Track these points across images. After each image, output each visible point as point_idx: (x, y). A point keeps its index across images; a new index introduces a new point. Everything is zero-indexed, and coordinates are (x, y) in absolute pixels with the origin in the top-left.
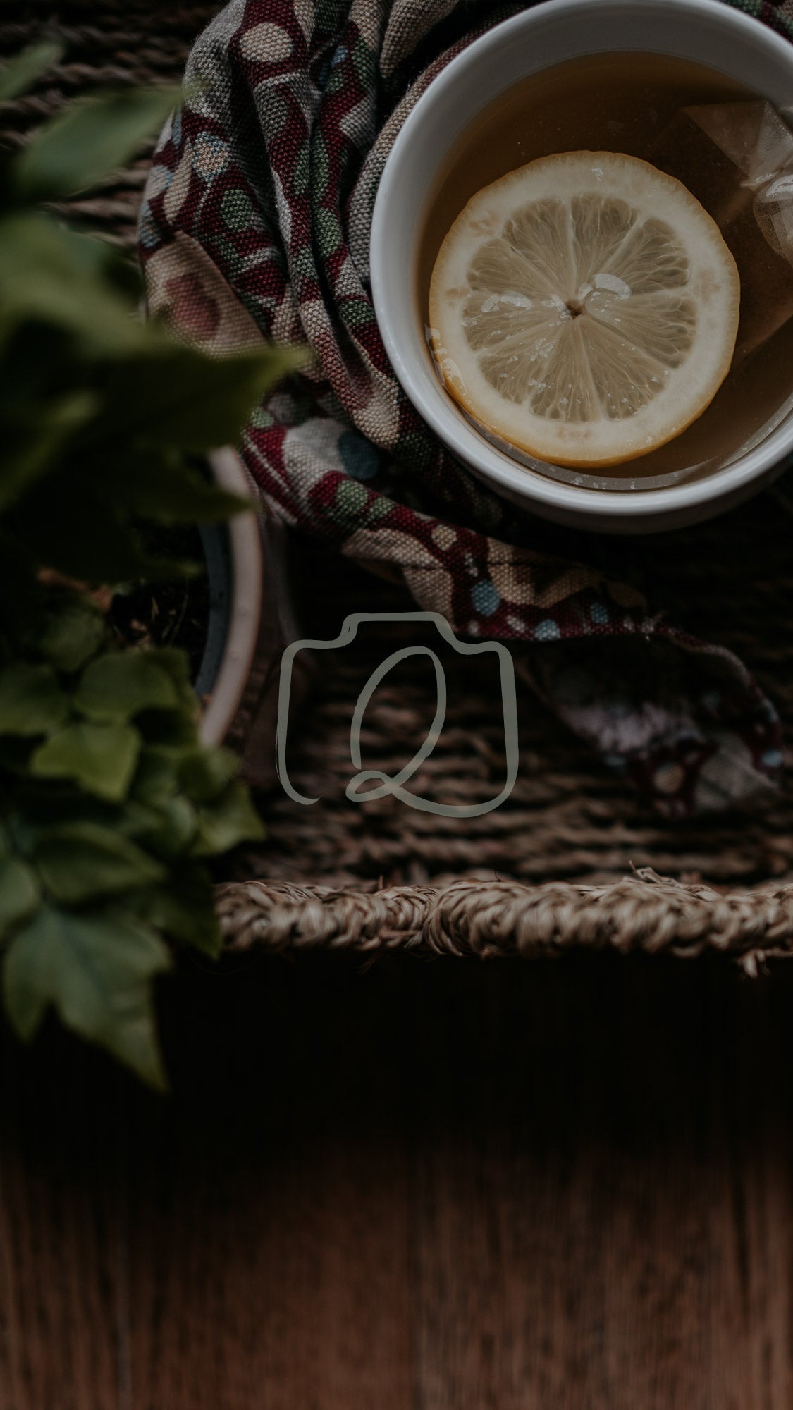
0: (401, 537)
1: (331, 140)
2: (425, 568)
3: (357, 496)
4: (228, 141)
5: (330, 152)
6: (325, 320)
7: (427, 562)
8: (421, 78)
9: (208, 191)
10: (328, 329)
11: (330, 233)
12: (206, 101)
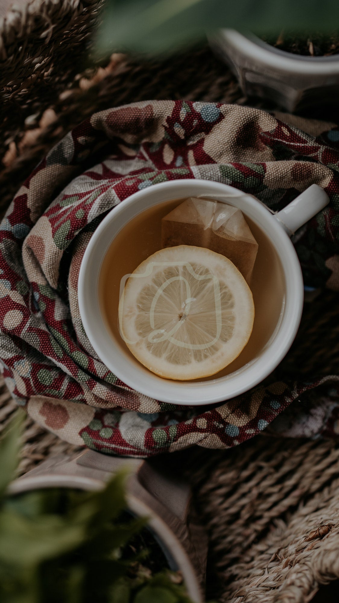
0: (188, 436)
1: (57, 327)
2: (204, 439)
3: (162, 435)
4: (25, 358)
5: (60, 331)
6: (104, 389)
7: (203, 436)
8: (70, 283)
9: (31, 379)
10: (107, 391)
11: (82, 359)
12: (8, 352)
